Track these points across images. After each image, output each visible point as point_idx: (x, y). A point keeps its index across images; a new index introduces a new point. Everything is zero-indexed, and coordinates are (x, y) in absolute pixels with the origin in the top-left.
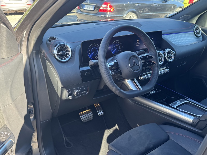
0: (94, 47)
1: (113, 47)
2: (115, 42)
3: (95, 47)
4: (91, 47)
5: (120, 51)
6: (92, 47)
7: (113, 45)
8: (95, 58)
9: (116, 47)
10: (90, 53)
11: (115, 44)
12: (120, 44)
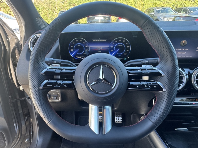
0: (79, 42)
1: (112, 47)
2: (117, 40)
3: (81, 42)
4: (73, 41)
5: (126, 54)
6: (76, 43)
7: (113, 44)
8: (80, 58)
9: (117, 47)
10: (72, 50)
11: (116, 43)
12: (127, 44)
